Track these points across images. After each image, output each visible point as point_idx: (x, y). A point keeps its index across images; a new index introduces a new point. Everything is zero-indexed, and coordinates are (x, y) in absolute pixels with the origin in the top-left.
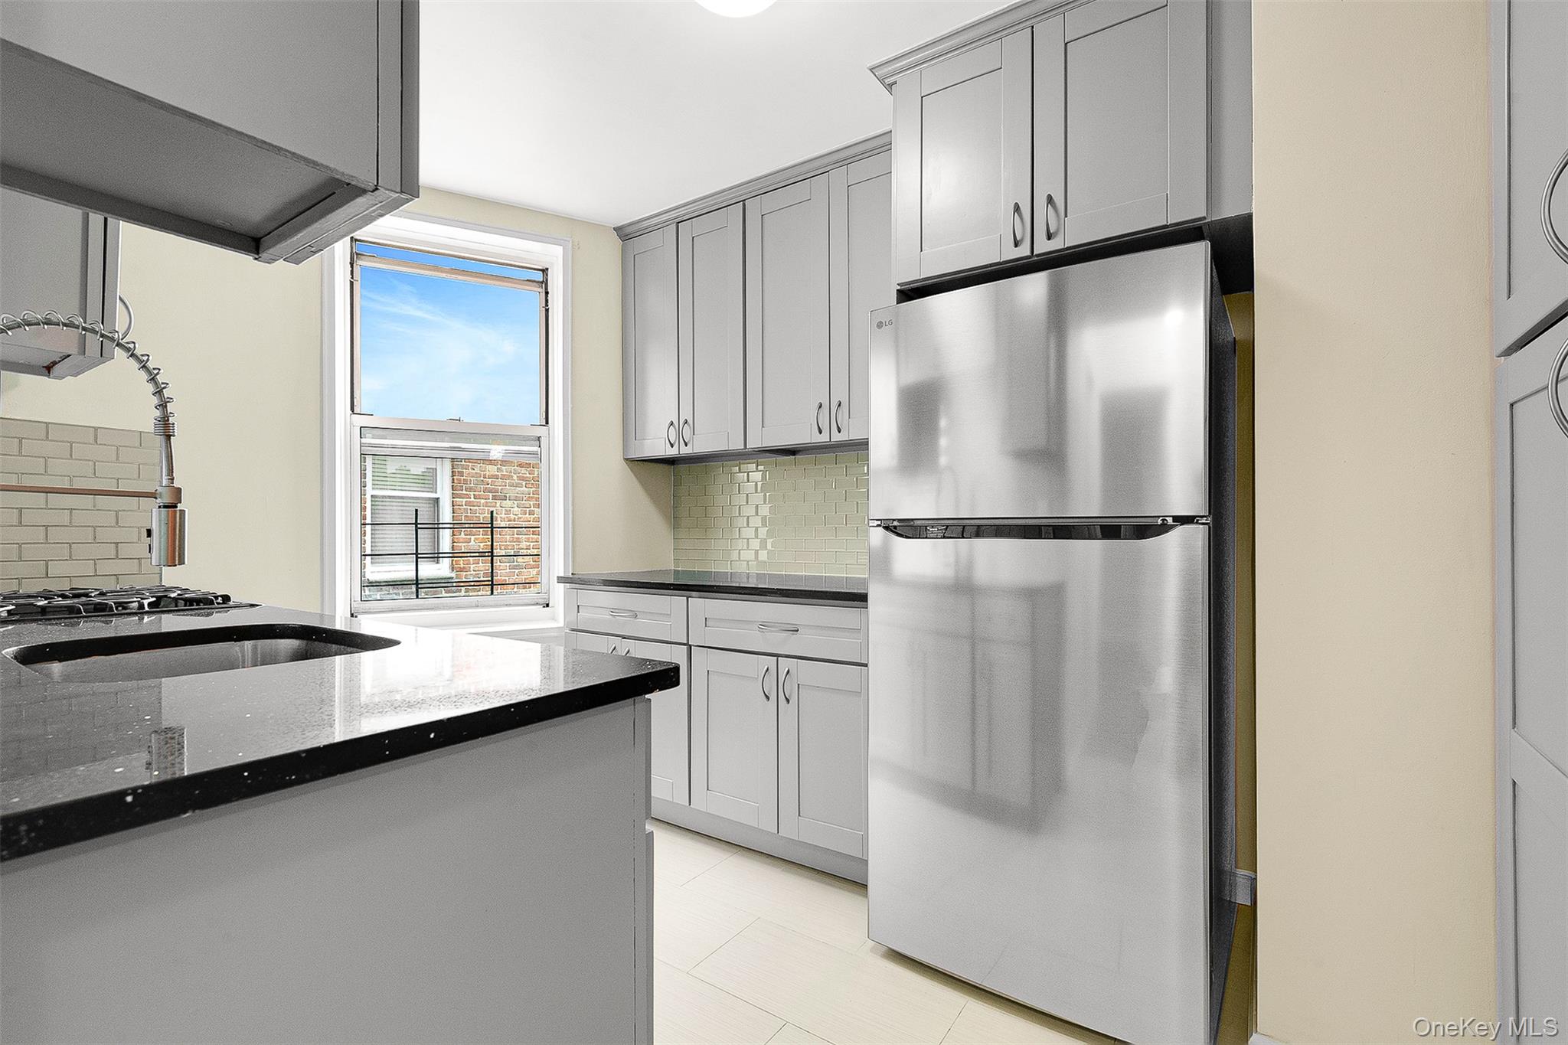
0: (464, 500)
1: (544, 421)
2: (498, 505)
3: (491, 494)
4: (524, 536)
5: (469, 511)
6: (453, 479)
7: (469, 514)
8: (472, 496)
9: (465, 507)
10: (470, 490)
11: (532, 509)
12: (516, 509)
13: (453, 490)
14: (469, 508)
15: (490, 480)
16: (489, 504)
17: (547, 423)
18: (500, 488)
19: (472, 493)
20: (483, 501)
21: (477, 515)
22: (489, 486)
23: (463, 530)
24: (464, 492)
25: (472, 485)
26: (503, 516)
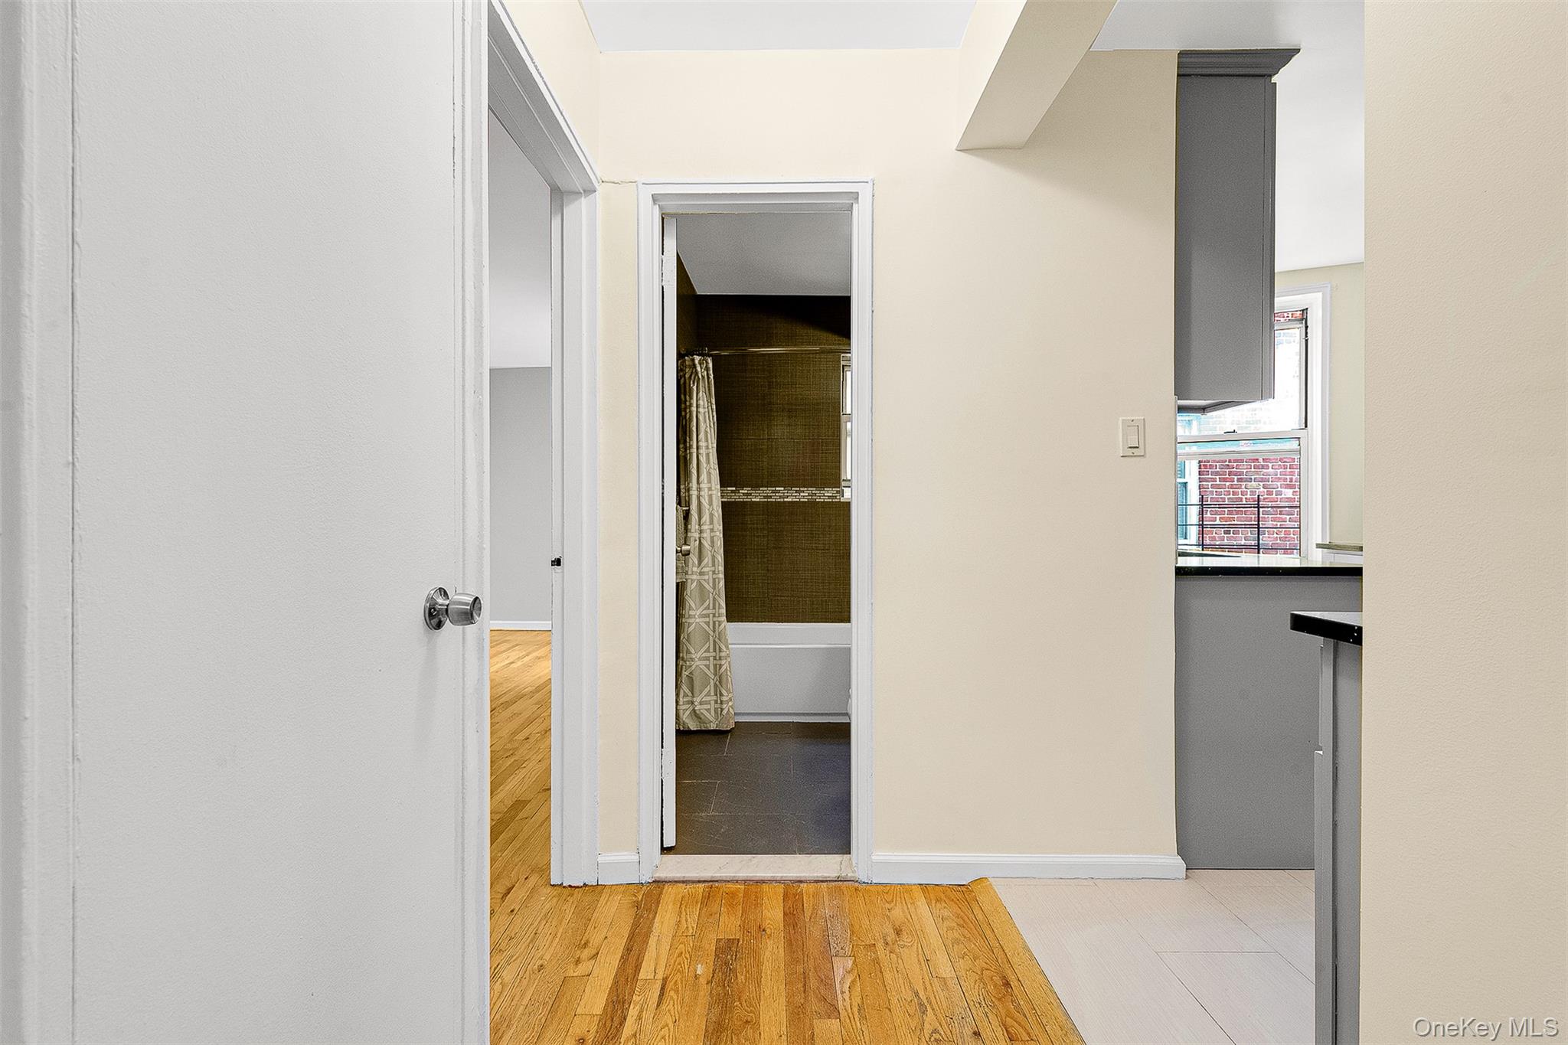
0: (1210, 484)
1: (1304, 425)
2: (1243, 487)
3: (1236, 477)
4: (1270, 516)
5: (1215, 493)
6: (1200, 465)
7: (1215, 496)
8: (1218, 480)
9: (1210, 489)
10: (1217, 474)
11: (1279, 489)
12: (1262, 489)
13: (1200, 475)
14: (1215, 490)
15: (1235, 464)
16: (1235, 486)
17: (1306, 426)
18: (1245, 471)
19: (1218, 477)
20: (1228, 484)
21: (1223, 496)
22: (1234, 470)
23: (1209, 510)
24: (1210, 476)
25: (1218, 470)
26: (1248, 496)
